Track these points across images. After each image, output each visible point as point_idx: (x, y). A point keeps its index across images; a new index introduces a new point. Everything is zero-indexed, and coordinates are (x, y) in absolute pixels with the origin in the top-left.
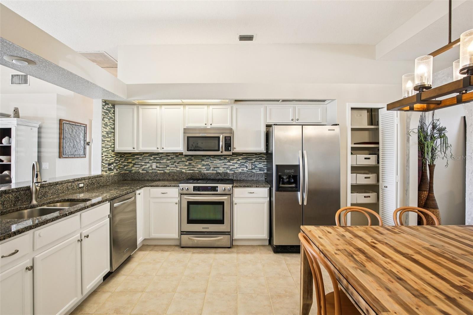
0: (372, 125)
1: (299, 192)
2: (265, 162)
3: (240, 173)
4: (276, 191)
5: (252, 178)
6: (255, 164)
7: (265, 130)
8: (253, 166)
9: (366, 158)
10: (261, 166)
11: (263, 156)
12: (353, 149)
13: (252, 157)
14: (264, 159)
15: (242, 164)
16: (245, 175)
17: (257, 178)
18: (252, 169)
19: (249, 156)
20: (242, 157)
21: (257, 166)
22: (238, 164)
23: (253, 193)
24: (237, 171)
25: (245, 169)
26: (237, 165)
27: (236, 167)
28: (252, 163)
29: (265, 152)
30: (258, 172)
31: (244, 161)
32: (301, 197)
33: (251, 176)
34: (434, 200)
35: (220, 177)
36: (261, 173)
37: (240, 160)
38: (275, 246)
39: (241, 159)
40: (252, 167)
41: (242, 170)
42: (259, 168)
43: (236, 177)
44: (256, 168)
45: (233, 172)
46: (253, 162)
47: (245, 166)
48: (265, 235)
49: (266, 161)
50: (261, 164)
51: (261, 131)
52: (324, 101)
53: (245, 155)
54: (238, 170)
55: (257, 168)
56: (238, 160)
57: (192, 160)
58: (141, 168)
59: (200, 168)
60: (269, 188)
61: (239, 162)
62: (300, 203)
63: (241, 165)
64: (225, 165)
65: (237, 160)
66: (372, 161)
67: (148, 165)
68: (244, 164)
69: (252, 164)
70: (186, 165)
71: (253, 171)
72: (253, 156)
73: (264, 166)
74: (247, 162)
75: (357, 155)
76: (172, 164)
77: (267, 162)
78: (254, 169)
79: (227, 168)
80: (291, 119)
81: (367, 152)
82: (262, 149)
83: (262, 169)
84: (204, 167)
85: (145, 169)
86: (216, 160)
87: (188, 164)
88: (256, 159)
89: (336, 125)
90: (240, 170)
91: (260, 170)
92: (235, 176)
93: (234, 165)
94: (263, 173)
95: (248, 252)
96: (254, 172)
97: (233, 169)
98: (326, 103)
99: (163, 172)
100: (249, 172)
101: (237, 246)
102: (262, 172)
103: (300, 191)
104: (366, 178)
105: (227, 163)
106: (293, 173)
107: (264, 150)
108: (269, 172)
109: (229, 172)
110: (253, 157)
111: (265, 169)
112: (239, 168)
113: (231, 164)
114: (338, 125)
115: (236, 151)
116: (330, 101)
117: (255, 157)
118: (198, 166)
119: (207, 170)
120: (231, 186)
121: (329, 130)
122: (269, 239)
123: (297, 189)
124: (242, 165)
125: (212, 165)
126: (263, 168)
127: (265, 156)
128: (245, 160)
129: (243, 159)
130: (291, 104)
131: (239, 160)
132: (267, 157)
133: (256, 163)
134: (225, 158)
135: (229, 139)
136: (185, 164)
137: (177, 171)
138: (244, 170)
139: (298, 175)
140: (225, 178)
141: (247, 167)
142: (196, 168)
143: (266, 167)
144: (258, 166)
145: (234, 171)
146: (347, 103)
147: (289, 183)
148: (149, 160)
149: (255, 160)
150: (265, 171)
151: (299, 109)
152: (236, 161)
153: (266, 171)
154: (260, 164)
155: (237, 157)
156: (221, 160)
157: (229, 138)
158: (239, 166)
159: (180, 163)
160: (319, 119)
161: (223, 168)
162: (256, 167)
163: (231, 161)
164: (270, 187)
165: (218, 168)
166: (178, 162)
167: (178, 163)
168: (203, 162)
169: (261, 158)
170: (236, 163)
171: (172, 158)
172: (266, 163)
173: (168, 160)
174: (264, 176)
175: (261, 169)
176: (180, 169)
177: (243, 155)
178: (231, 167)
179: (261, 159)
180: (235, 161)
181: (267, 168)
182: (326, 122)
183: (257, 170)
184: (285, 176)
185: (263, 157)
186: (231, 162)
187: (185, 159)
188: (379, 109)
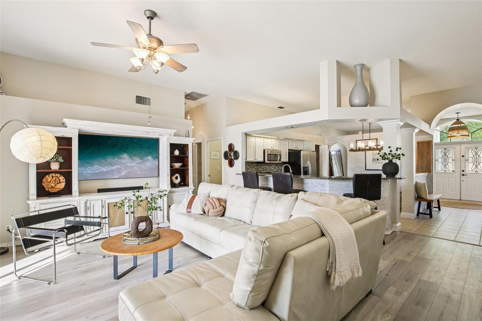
7: (288, 152)
25: (276, 170)
26: (273, 168)
29: (287, 162)
31: (275, 166)
57: (257, 166)
59: (260, 170)
63: (275, 168)
64: (269, 168)
70: (256, 169)
76: (250, 168)
80: (295, 147)
82: (287, 160)
84: (262, 170)
91: (281, 170)
98: (305, 141)
119: (263, 171)
121: (314, 153)
133: (279, 167)
134: (269, 165)
146: (314, 143)
156: (268, 166)
161: (269, 169)
165: (267, 169)
167: (253, 168)
168: (262, 167)
170: (273, 167)
171: (250, 165)
173: (248, 166)
178: (272, 169)
182: (304, 149)
188: (319, 145)
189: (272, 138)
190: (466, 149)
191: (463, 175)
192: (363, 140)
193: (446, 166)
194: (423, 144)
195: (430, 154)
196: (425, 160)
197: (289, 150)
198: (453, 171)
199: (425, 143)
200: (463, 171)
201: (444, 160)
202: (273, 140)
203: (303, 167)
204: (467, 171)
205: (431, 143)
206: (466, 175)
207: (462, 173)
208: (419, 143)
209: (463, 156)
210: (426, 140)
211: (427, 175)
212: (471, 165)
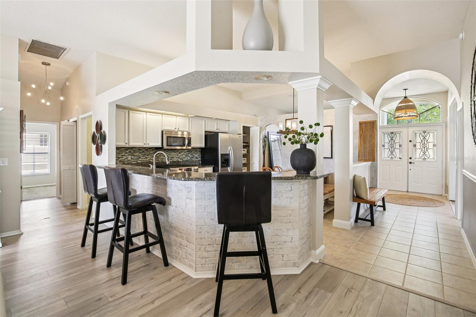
0: (244, 134)
1: (229, 168)
3: (186, 160)
4: (221, 168)
5: (192, 164)
7: (205, 134)
10: (196, 156)
12: (243, 146)
14: (201, 151)
16: (189, 162)
17: (196, 163)
25: (188, 158)
26: (184, 156)
28: (192, 154)
29: (204, 147)
33: (192, 162)
35: (175, 164)
45: (182, 160)
52: (229, 121)
54: (184, 159)
58: (119, 160)
59: (162, 159)
60: (212, 167)
63: (187, 156)
64: (178, 155)
66: (246, 152)
67: (125, 157)
71: (193, 159)
74: (189, 154)
76: (143, 156)
79: (179, 158)
80: (216, 129)
82: (202, 146)
85: (122, 161)
86: (172, 153)
89: (240, 134)
90: (186, 159)
91: (196, 159)
92: (184, 163)
98: (230, 121)
99: (136, 162)
100: (191, 160)
105: (179, 155)
106: (227, 158)
109: (180, 160)
112: (185, 157)
116: (234, 121)
118: (161, 157)
120: (197, 167)
121: (239, 137)
123: (228, 166)
125: (170, 156)
126: (198, 157)
127: (200, 149)
129: (187, 152)
131: (185, 153)
133: (194, 154)
134: (178, 151)
135: (190, 139)
137: (147, 161)
139: (229, 158)
140: (178, 164)
142: (159, 158)
143: (200, 157)
146: (241, 124)
148: (125, 153)
149: (193, 152)
150: (199, 159)
151: (219, 123)
156: (175, 152)
159: (149, 155)
160: (227, 130)
161: (177, 158)
162: (194, 156)
165: (173, 158)
166: (147, 154)
167: (147, 155)
170: (184, 154)
171: (143, 152)
172: (200, 154)
173: (140, 153)
174: (198, 162)
175: (196, 158)
176: (149, 159)
178: (181, 157)
179: (196, 151)
180: (183, 153)
182: (229, 131)
185: (198, 150)
187: (153, 152)
188: (249, 127)
189: (176, 116)
190: (414, 133)
191: (411, 163)
192: (293, 119)
193: (393, 152)
194: (366, 126)
195: (373, 138)
196: (368, 145)
197: (206, 132)
198: (400, 158)
199: (368, 123)
200: (411, 158)
201: (391, 146)
202: (178, 117)
203: (221, 154)
204: (414, 159)
205: (375, 123)
206: (414, 163)
207: (410, 160)
208: (361, 123)
209: (410, 141)
210: (369, 120)
211: (370, 165)
212: (419, 151)
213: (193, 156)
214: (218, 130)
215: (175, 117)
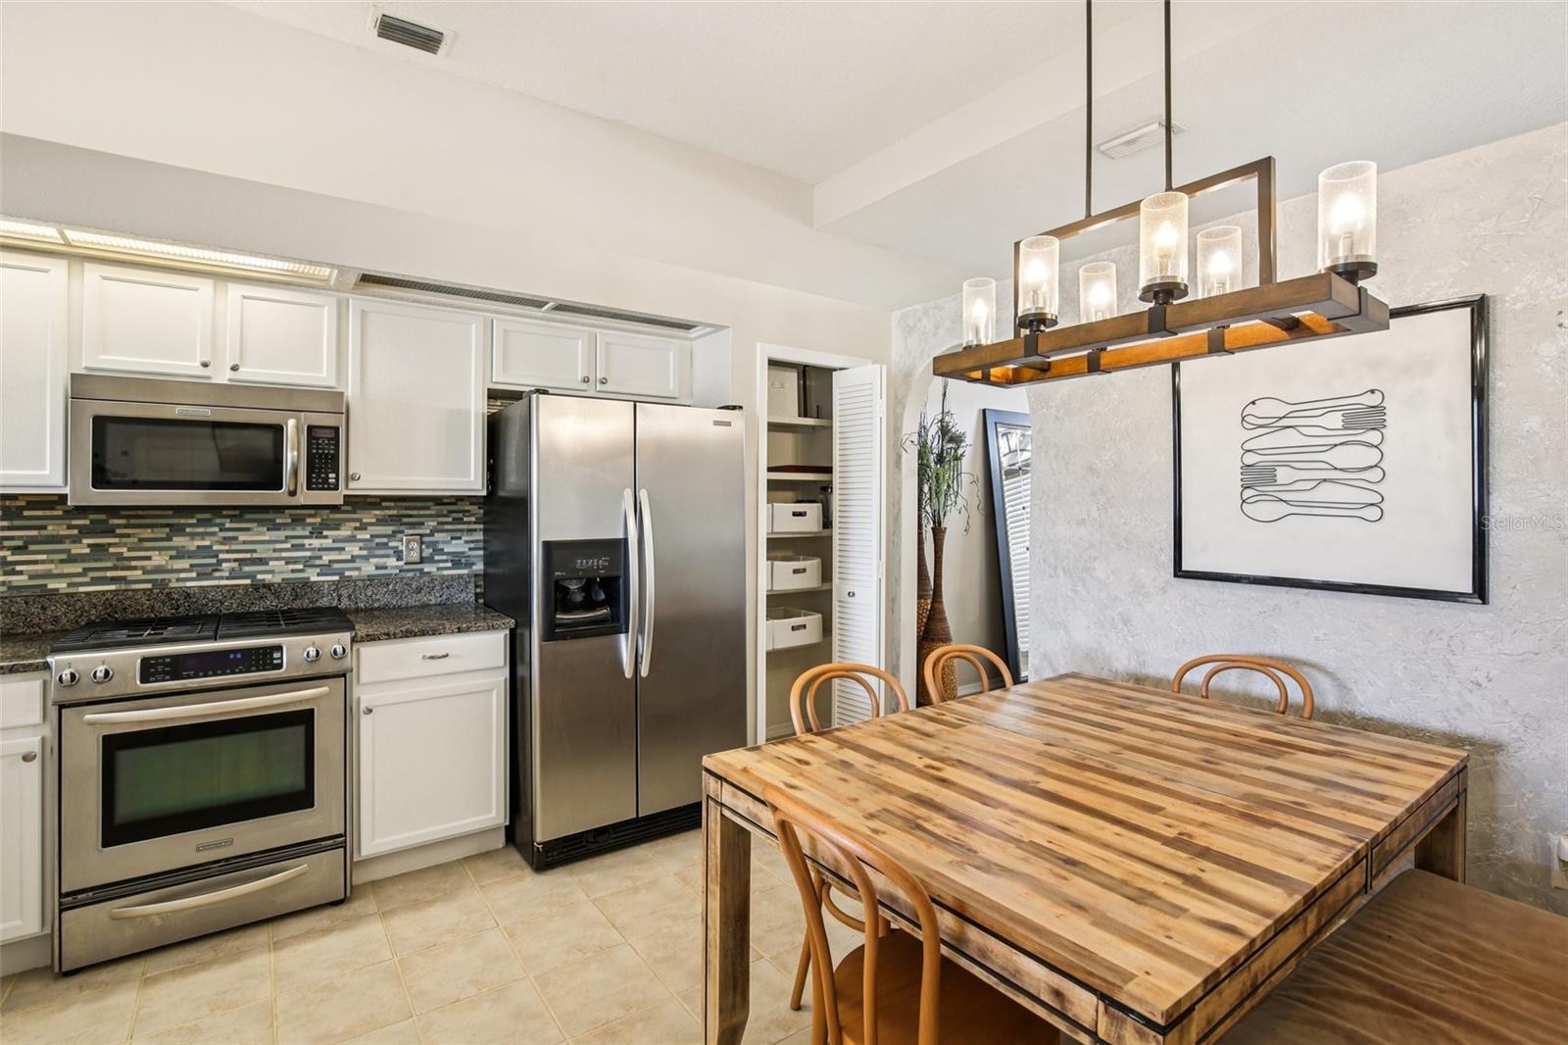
0: (809, 415)
1: (623, 637)
2: (475, 530)
3: (371, 578)
4: (545, 641)
5: (424, 598)
6: (437, 542)
7: (486, 411)
8: (428, 547)
9: (795, 514)
10: (458, 546)
11: (467, 508)
12: (773, 486)
13: (422, 512)
14: (473, 519)
15: (377, 544)
16: (390, 587)
17: (444, 597)
18: (422, 560)
19: (406, 508)
20: (377, 512)
21: (442, 550)
22: (361, 544)
23: (447, 656)
24: (355, 574)
25: (392, 562)
26: (353, 549)
27: (349, 557)
28: (421, 535)
29: (484, 493)
30: (445, 572)
31: (389, 530)
32: (631, 650)
33: (419, 590)
34: (944, 620)
35: (271, 603)
36: (460, 577)
37: (369, 528)
38: (540, 846)
39: (374, 520)
40: (424, 555)
41: (377, 568)
42: (450, 558)
43: (350, 596)
44: (437, 558)
45: (337, 578)
46: (428, 532)
47: (391, 552)
48: (494, 812)
49: (481, 526)
50: (459, 538)
51: (467, 413)
52: (687, 327)
53: (392, 504)
54: (359, 569)
55: (445, 557)
56: (358, 524)
57: (110, 531)
59: (158, 570)
60: (508, 632)
61: (361, 535)
62: (628, 673)
63: (373, 548)
64: (301, 547)
65: (356, 528)
66: (810, 522)
68: (387, 544)
69: (422, 543)
70: (72, 559)
71: (427, 568)
72: (428, 508)
73: (472, 545)
74: (399, 536)
75: (775, 504)
77: (485, 531)
78: (430, 560)
79: (308, 563)
80: (580, 378)
81: (790, 494)
82: (471, 482)
83: (463, 560)
84: (185, 564)
86: (248, 529)
87: (88, 551)
88: (440, 519)
89: (734, 408)
90: (368, 569)
91: (456, 564)
92: (344, 592)
93: (343, 549)
94: (469, 576)
95: (430, 897)
96: (429, 573)
97: (336, 566)
98: (693, 333)
100: (410, 574)
101: (374, 883)
102: (465, 571)
103: (627, 632)
104: (796, 571)
105: (306, 542)
106: (604, 567)
107: (480, 487)
108: (491, 571)
109: (314, 578)
110: (428, 512)
111: (474, 560)
112: (366, 558)
113: (327, 543)
114: (741, 407)
115: (357, 488)
116: (709, 329)
117: (433, 512)
118: (149, 558)
119: (200, 576)
120: (346, 636)
121: (717, 423)
122: (508, 823)
123: (616, 623)
124: (380, 546)
125: (228, 552)
126: (469, 556)
127: (474, 508)
128: (391, 525)
129: (380, 522)
130: (583, 324)
131: (363, 527)
132: (485, 514)
133: (438, 536)
134: (298, 521)
135: (329, 439)
136: (68, 551)
137: (11, 588)
138: (386, 568)
139: (622, 574)
140: (297, 604)
141: (399, 555)
142: (135, 568)
143: (481, 552)
144: (446, 550)
145: (341, 573)
146: (759, 344)
147: (589, 604)
149: (433, 524)
150: (474, 567)
151: (607, 344)
152: (349, 533)
153: (479, 567)
154: (453, 542)
155: (355, 513)
156: (277, 527)
157: (330, 434)
158: (365, 553)
159: (32, 547)
160: (671, 387)
161: (288, 561)
162: (441, 552)
163: (325, 533)
164: (513, 626)
165: (262, 562)
166: (20, 543)
167: (16, 550)
168: (178, 541)
169: (461, 515)
170: (352, 539)
172: (480, 536)
174: (471, 586)
175: (457, 561)
176: (31, 577)
177: (384, 504)
178: (326, 558)
179: (458, 521)
180: (344, 532)
181: (484, 555)
182: (692, 395)
183: (442, 565)
184: (575, 581)
185: (468, 511)
186: (326, 537)
187: (69, 527)
188: (832, 370)
197: (493, 395)
202: (235, 291)
203: (548, 546)
213: (427, 552)
214: (599, 387)
215: (206, 286)
